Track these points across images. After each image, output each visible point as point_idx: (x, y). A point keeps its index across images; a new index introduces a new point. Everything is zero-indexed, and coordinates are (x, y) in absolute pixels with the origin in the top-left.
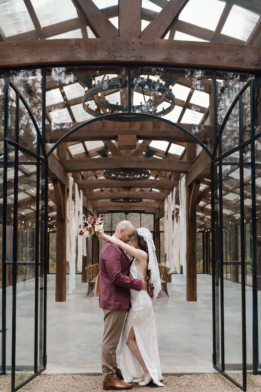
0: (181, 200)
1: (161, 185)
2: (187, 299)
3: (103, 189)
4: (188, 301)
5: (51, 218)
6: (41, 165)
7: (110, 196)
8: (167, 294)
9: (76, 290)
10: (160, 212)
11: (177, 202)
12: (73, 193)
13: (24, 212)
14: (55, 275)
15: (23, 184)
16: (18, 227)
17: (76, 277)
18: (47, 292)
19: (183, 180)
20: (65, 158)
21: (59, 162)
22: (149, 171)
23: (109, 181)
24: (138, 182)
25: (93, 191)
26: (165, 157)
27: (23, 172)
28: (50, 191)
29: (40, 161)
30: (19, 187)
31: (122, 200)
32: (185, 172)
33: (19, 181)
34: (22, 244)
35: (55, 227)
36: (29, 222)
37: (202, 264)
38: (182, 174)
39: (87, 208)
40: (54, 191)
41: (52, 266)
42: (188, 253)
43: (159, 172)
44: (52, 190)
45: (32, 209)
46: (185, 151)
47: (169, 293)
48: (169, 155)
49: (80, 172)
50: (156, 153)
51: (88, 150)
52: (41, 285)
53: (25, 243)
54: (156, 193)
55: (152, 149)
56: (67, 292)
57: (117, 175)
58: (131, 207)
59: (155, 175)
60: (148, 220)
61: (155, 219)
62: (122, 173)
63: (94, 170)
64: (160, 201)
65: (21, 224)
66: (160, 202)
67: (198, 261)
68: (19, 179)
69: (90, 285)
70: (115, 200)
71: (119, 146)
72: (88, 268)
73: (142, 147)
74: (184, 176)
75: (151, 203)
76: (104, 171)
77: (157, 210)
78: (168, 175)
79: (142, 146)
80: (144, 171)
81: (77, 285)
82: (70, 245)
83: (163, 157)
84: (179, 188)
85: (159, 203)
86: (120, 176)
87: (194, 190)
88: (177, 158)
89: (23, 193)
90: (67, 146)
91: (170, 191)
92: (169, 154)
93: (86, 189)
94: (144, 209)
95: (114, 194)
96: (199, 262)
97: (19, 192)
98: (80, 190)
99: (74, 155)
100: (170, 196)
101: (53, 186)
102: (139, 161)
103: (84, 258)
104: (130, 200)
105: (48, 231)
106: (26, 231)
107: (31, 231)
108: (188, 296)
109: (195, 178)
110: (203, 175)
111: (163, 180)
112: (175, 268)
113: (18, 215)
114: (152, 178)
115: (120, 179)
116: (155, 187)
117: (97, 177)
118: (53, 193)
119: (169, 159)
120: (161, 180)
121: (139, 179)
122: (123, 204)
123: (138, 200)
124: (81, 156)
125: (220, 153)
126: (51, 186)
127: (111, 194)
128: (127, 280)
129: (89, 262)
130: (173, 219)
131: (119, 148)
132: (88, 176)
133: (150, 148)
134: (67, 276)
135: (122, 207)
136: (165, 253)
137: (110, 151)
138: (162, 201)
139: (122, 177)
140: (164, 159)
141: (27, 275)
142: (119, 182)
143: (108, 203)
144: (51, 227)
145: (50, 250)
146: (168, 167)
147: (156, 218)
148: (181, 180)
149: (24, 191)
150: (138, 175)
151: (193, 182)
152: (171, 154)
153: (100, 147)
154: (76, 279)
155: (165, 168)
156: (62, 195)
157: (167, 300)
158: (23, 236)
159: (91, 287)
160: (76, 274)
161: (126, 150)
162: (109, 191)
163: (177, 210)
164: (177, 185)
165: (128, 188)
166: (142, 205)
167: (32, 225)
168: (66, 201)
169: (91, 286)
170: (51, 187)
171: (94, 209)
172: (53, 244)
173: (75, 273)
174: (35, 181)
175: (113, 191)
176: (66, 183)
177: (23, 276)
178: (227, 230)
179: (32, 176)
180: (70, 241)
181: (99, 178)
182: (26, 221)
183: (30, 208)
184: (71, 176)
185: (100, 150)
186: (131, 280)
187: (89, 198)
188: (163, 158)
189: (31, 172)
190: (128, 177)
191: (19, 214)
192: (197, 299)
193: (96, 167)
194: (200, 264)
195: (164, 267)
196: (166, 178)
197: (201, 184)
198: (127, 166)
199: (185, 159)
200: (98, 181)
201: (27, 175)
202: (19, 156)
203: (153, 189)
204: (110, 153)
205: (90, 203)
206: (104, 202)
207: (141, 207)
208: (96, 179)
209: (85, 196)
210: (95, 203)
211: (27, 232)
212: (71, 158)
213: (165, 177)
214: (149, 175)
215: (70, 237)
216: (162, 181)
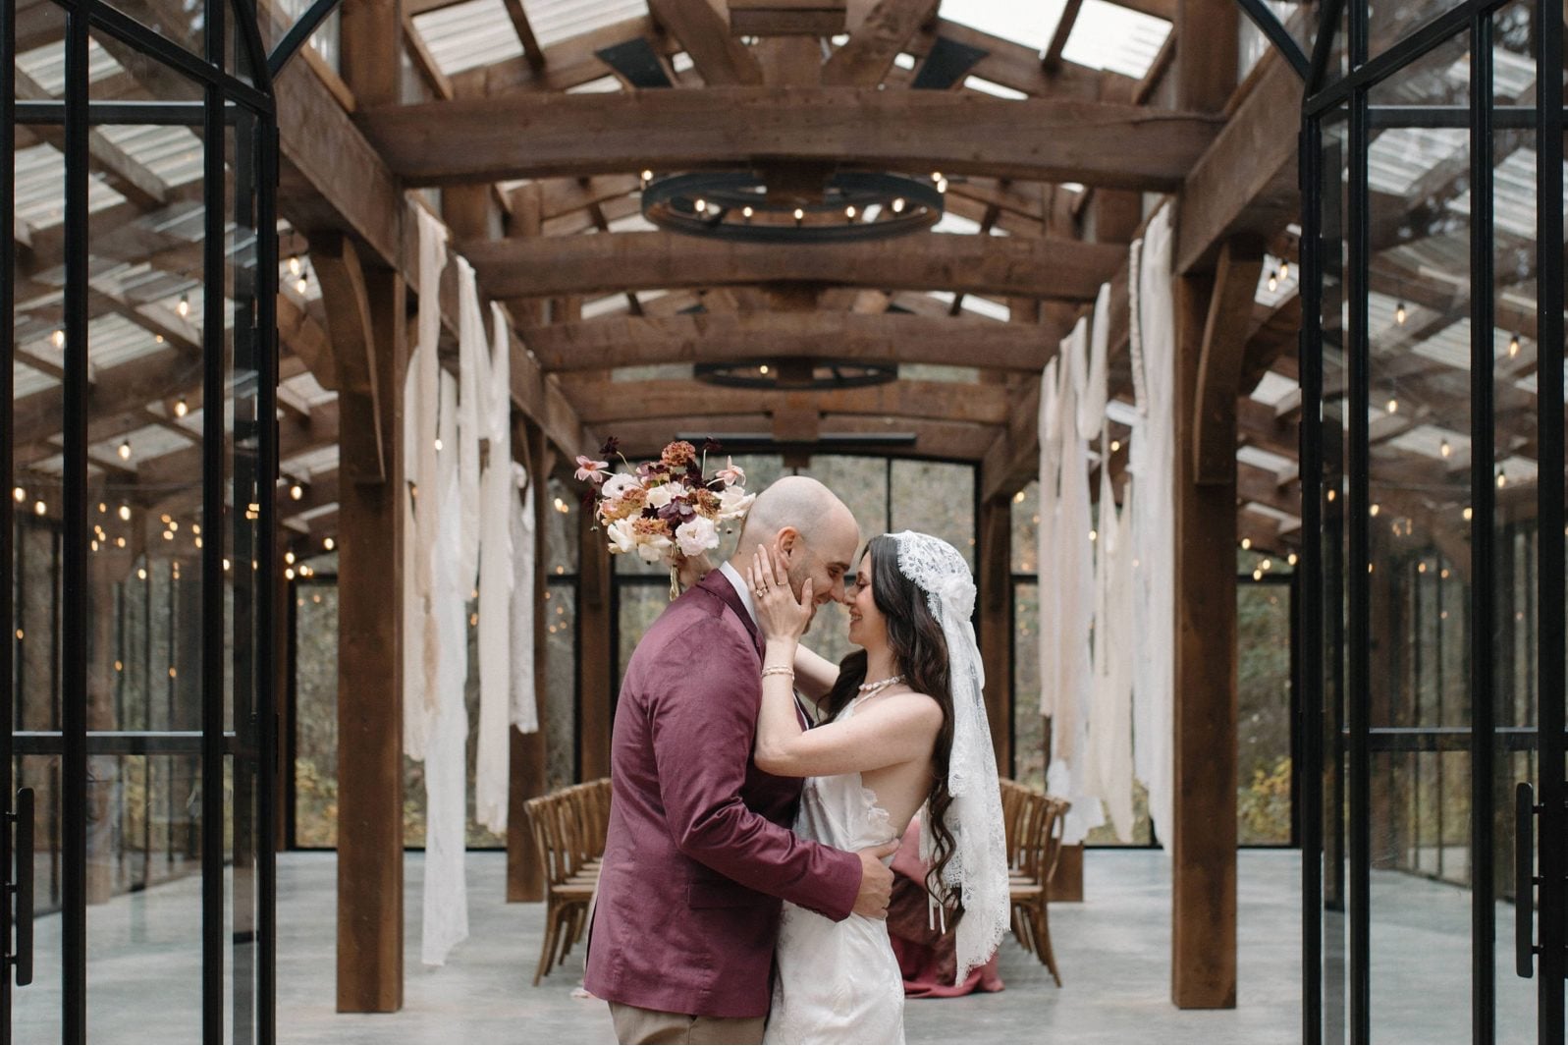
0: (1143, 367)
1: (1019, 270)
2: (1173, 997)
3: (643, 297)
4: (1182, 1008)
5: (305, 487)
6: (233, 123)
7: (689, 345)
8: (1052, 970)
9: (467, 942)
10: (1010, 452)
11: (1121, 386)
12: (446, 319)
13: (126, 443)
14: (332, 858)
15: (123, 261)
16: (95, 546)
17: (467, 872)
18: (279, 957)
19: (1156, 241)
20: (393, 91)
21: (351, 116)
22: (937, 176)
23: (681, 245)
24: (865, 249)
25: (579, 312)
26: (1041, 87)
27: (122, 184)
28: (297, 309)
29: (228, 103)
30: (92, 282)
31: (764, 370)
32: (1169, 186)
33: (97, 240)
34: (118, 666)
35: (329, 544)
36: (166, 519)
37: (1288, 786)
38: (1151, 200)
39: (540, 423)
40: (322, 314)
41: (318, 803)
42: (1185, 704)
43: (1005, 184)
44: (310, 306)
45: (183, 431)
46: (1169, 53)
47: (1061, 962)
48: (1066, 79)
49: (488, 188)
50: (984, 65)
51: (543, 40)
52: (241, 916)
53: (140, 657)
54: (990, 326)
55: (960, 39)
56: (407, 957)
57: (731, 205)
58: (823, 414)
59: (983, 209)
60: (940, 509)
61: (986, 497)
62: (761, 190)
63: (583, 175)
64: (1014, 380)
65: (114, 527)
66: (1010, 385)
67: (1262, 767)
68: (92, 227)
69: (558, 908)
70: (722, 373)
71: (733, 10)
72: (544, 806)
73: (892, 23)
74: (1165, 212)
75: (952, 389)
76: (648, 175)
77: (996, 435)
78: (1062, 210)
79: (887, 17)
80: (905, 176)
81: (476, 915)
82: (430, 658)
83: (1029, 88)
84: (1133, 290)
85: (1010, 392)
86: (748, 212)
87: (1224, 297)
88: (1120, 97)
89: (123, 322)
90: (404, 18)
91: (1076, 310)
92: (1067, 70)
93: (532, 295)
94: (909, 429)
95: (712, 331)
96: (1269, 773)
97: (99, 315)
98: (494, 305)
99: (453, 78)
100: (1073, 344)
101: (313, 279)
102: (872, 115)
103: (524, 750)
104: (820, 373)
105: (290, 574)
106: (142, 574)
107: (177, 576)
108: (1178, 975)
109: (1227, 221)
110: (1280, 202)
111: (1031, 241)
112: (1104, 804)
113: (92, 469)
114: (952, 224)
115: (749, 233)
116: (977, 280)
117: (601, 222)
118: (320, 323)
119: (1066, 100)
120: (1016, 237)
121: (875, 231)
122: (770, 396)
123: (871, 372)
124: (494, 85)
125: (1358, 52)
126: (304, 277)
127: (689, 332)
128: (771, 843)
129: (557, 776)
130: (1095, 497)
131: (733, 22)
132: (541, 212)
133: (943, 32)
134: (410, 861)
135: (769, 414)
136: (1045, 710)
137: (683, 49)
138: (1024, 381)
139: (763, 220)
140: (1035, 100)
141: (153, 857)
142: (746, 249)
143: (675, 394)
144: (306, 546)
145: (301, 700)
146: (1059, 153)
147: (992, 486)
148: (1143, 236)
149: (130, 310)
150: (872, 201)
151: (1215, 247)
152: (1080, 72)
153: (621, 26)
154: (472, 880)
155: (1039, 160)
156: (374, 333)
157: (1050, 1002)
158: (127, 610)
159: (565, 925)
160: (469, 849)
161: (783, 41)
162: (680, 313)
163: (1120, 431)
164: (1116, 270)
165: (802, 291)
166: (896, 407)
167: (184, 534)
168: (398, 373)
169: (568, 913)
170: (298, 278)
171: (587, 430)
172: (321, 663)
173: (462, 848)
174: (198, 242)
175: (707, 311)
176: (400, 260)
177: (127, 863)
178: (1446, 563)
179: (175, 207)
180: (429, 631)
181: (615, 227)
182: (143, 503)
183: (169, 422)
184: (429, 211)
185: (617, 40)
186: (796, 852)
187: (552, 357)
188: (1030, 94)
189: (172, 182)
190: (799, 221)
191: (99, 463)
192: (1241, 998)
193: (593, 154)
194: (1272, 786)
195: (1032, 797)
196: (1052, 224)
197: (1270, 263)
198: (792, 144)
199: (1171, 99)
200: (608, 246)
201: (145, 201)
202: (91, 80)
203: (971, 303)
204: (683, 62)
205: (561, 390)
206: (650, 385)
207: (889, 421)
208: (594, 231)
209: (522, 346)
210: (589, 391)
211: (154, 580)
212: (431, 95)
213: (1041, 220)
214: (938, 204)
215: (428, 607)
216: (1023, 246)
